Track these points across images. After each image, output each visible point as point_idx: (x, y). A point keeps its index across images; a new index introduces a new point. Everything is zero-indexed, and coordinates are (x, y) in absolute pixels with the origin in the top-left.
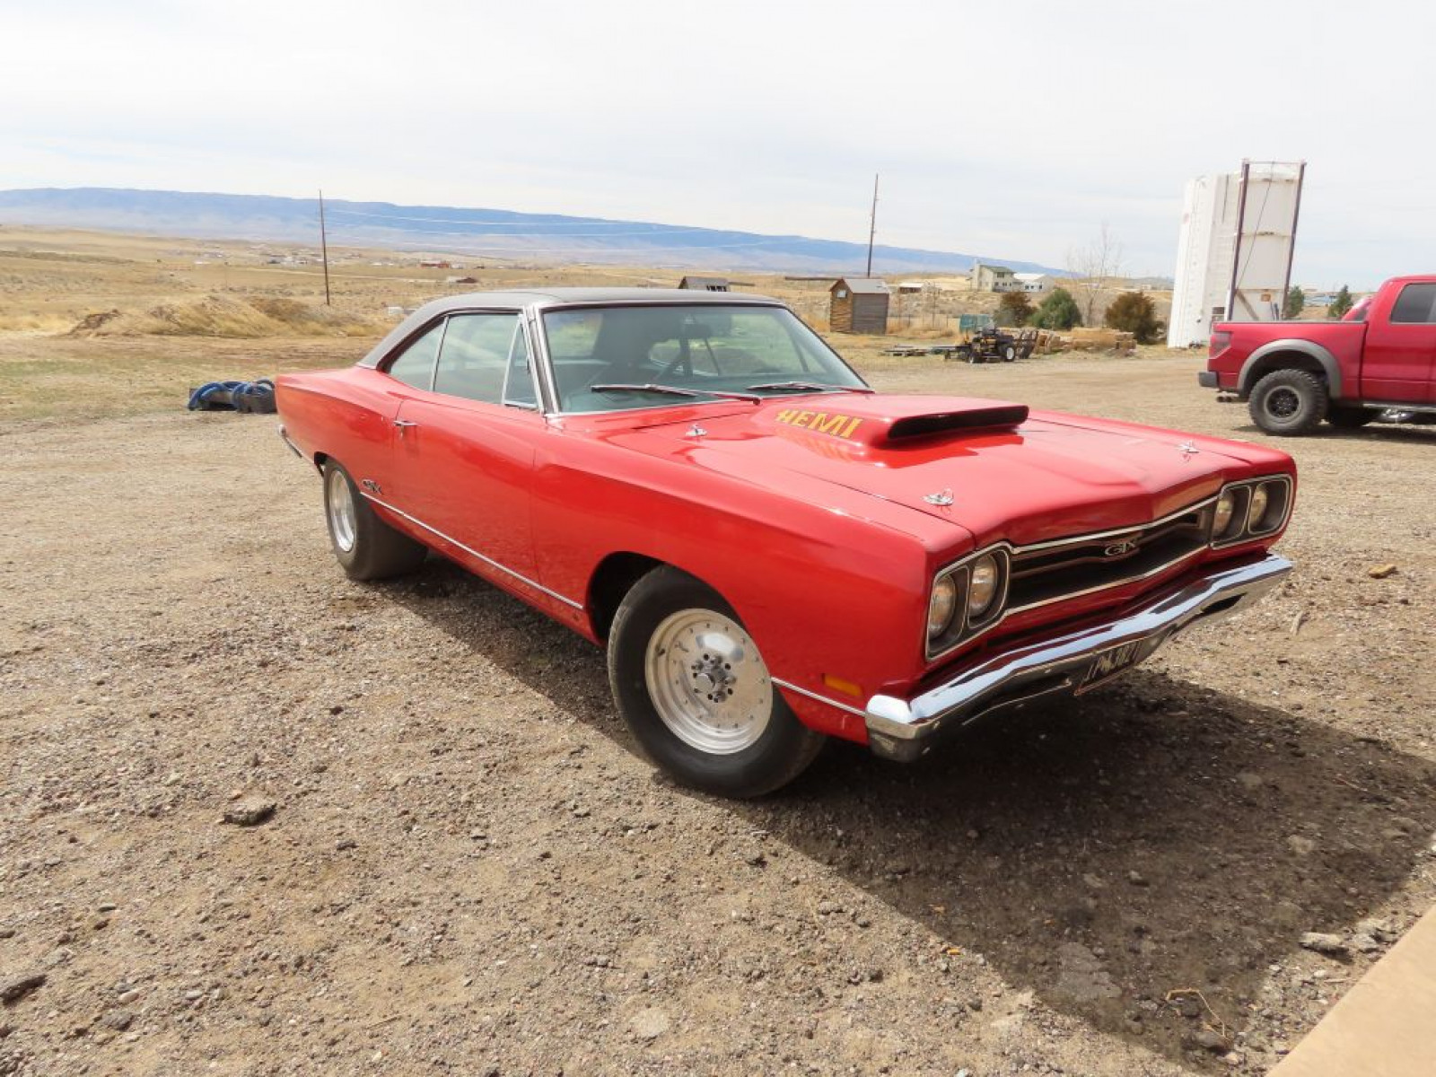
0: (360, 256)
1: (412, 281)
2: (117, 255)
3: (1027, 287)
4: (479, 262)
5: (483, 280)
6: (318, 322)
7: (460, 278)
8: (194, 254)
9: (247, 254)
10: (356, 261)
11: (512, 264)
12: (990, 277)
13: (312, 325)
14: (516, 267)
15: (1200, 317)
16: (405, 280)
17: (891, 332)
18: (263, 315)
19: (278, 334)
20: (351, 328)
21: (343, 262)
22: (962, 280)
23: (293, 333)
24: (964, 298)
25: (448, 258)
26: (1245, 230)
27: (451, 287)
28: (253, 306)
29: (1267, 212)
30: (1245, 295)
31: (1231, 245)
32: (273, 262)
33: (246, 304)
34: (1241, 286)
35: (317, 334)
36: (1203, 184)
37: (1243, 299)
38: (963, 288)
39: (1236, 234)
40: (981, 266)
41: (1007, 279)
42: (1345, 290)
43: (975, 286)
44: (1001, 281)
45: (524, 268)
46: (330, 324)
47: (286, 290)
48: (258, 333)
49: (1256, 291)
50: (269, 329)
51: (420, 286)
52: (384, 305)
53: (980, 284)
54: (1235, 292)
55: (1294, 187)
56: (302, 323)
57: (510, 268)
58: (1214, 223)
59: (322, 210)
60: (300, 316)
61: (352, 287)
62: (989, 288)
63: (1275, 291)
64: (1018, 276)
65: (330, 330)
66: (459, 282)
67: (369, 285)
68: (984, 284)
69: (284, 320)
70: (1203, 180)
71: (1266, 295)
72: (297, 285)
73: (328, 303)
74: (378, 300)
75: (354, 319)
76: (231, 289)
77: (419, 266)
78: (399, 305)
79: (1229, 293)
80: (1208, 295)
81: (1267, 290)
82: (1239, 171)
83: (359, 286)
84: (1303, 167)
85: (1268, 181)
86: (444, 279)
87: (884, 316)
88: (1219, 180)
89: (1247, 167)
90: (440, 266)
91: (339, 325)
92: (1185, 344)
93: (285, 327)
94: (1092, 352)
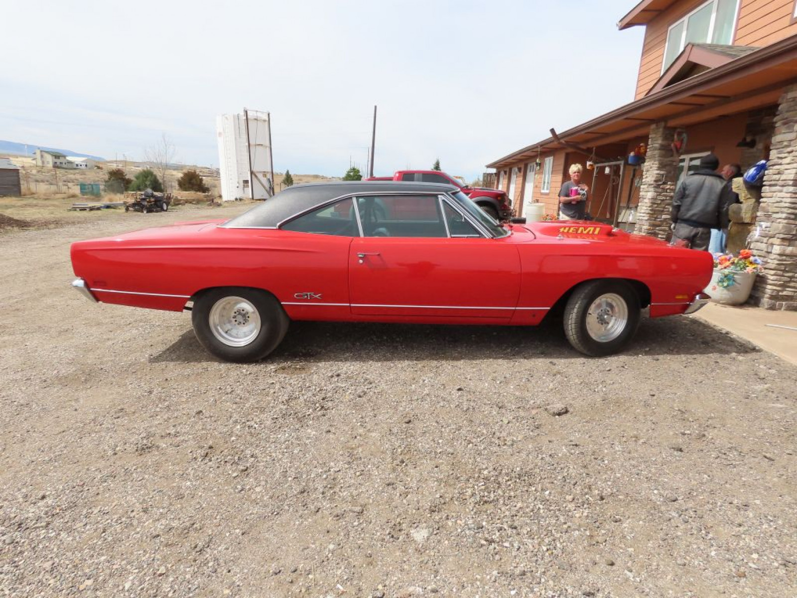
3: (77, 165)
12: (49, 159)
15: (238, 185)
17: (24, 195)
22: (29, 160)
24: (34, 172)
26: (250, 143)
29: (259, 135)
30: (257, 174)
31: (246, 149)
34: (254, 170)
36: (226, 118)
37: (256, 176)
38: (32, 165)
39: (247, 144)
40: (41, 151)
41: (62, 160)
42: (288, 172)
43: (40, 163)
44: (58, 161)
49: (260, 172)
53: (43, 162)
54: (252, 173)
55: (267, 123)
58: (236, 138)
62: (50, 165)
63: (268, 172)
64: (69, 158)
68: (46, 163)
70: (226, 116)
71: (265, 176)
79: (249, 173)
80: (240, 174)
81: (264, 172)
82: (242, 113)
84: (269, 115)
85: (256, 119)
87: (18, 185)
88: (234, 116)
89: (246, 111)
92: (233, 199)
94: (195, 204)
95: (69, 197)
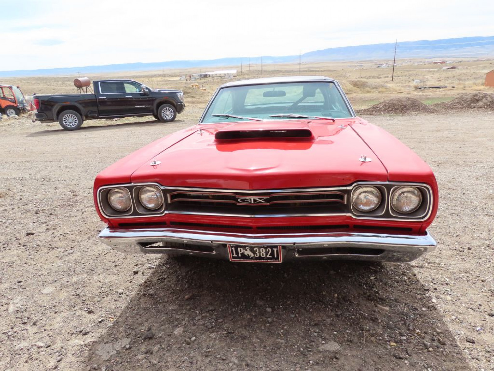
0: (410, 62)
1: (428, 70)
4: (460, 60)
5: (459, 67)
7: (449, 67)
8: (354, 66)
9: (371, 65)
10: (409, 64)
11: (476, 59)
14: (478, 61)
16: (425, 70)
21: (404, 65)
25: (445, 59)
27: (444, 71)
32: (379, 67)
45: (482, 61)
46: (373, 88)
47: (379, 76)
51: (431, 72)
52: (413, 80)
57: (475, 61)
61: (403, 74)
66: (448, 69)
67: (410, 73)
72: (384, 74)
73: (392, 80)
74: (411, 78)
76: (361, 77)
77: (432, 63)
78: (418, 80)
83: (406, 73)
86: (442, 68)
90: (441, 63)
91: (377, 88)
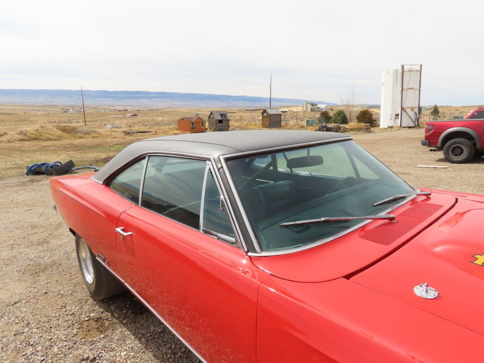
0: (96, 108)
1: (115, 116)
2: (9, 112)
3: (322, 109)
4: (137, 109)
5: (139, 115)
6: (81, 133)
7: (131, 115)
8: (37, 110)
9: (56, 109)
10: (95, 110)
11: (149, 109)
12: (309, 106)
13: (79, 135)
14: (151, 110)
15: (391, 118)
16: (112, 116)
17: (283, 127)
18: (61, 132)
19: (66, 138)
20: (93, 135)
21: (90, 111)
22: (300, 108)
23: (72, 138)
24: (302, 114)
25: (127, 108)
26: (404, 88)
27: (128, 118)
28: (57, 129)
29: (411, 81)
30: (406, 109)
31: (400, 93)
32: (66, 112)
33: (54, 128)
34: (404, 106)
35: (81, 137)
36: (388, 73)
37: (405, 111)
38: (301, 110)
39: (401, 89)
40: (306, 103)
41: (315, 107)
42: (436, 105)
43: (305, 110)
44: (313, 107)
45: (153, 110)
46: (86, 134)
47: (70, 121)
48: (59, 139)
49: (409, 108)
50: (63, 137)
51: (118, 118)
52: (105, 125)
53: (306, 108)
54: (402, 109)
55: (419, 73)
56: (75, 134)
57: (149, 110)
58: (393, 86)
59: (82, 93)
60: (75, 132)
61: (93, 119)
62: (310, 110)
63: (415, 108)
64: (318, 106)
65: (86, 136)
66: (131, 116)
67: (100, 118)
68: (308, 109)
69: (69, 133)
70: (388, 71)
71: (412, 109)
72: (75, 119)
73: (85, 125)
74: (103, 124)
75: (94, 132)
76: (51, 122)
77: (117, 111)
78: (110, 125)
79: (400, 109)
80: (393, 110)
81: (412, 107)
82: (400, 68)
83: (96, 119)
84: (421, 66)
85: (410, 71)
86: (126, 115)
87: (280, 121)
88: (394, 71)
89: (403, 66)
90: (124, 111)
91: (89, 134)
92: (386, 127)
93: (69, 136)
94: (356, 131)
95: (300, 127)
